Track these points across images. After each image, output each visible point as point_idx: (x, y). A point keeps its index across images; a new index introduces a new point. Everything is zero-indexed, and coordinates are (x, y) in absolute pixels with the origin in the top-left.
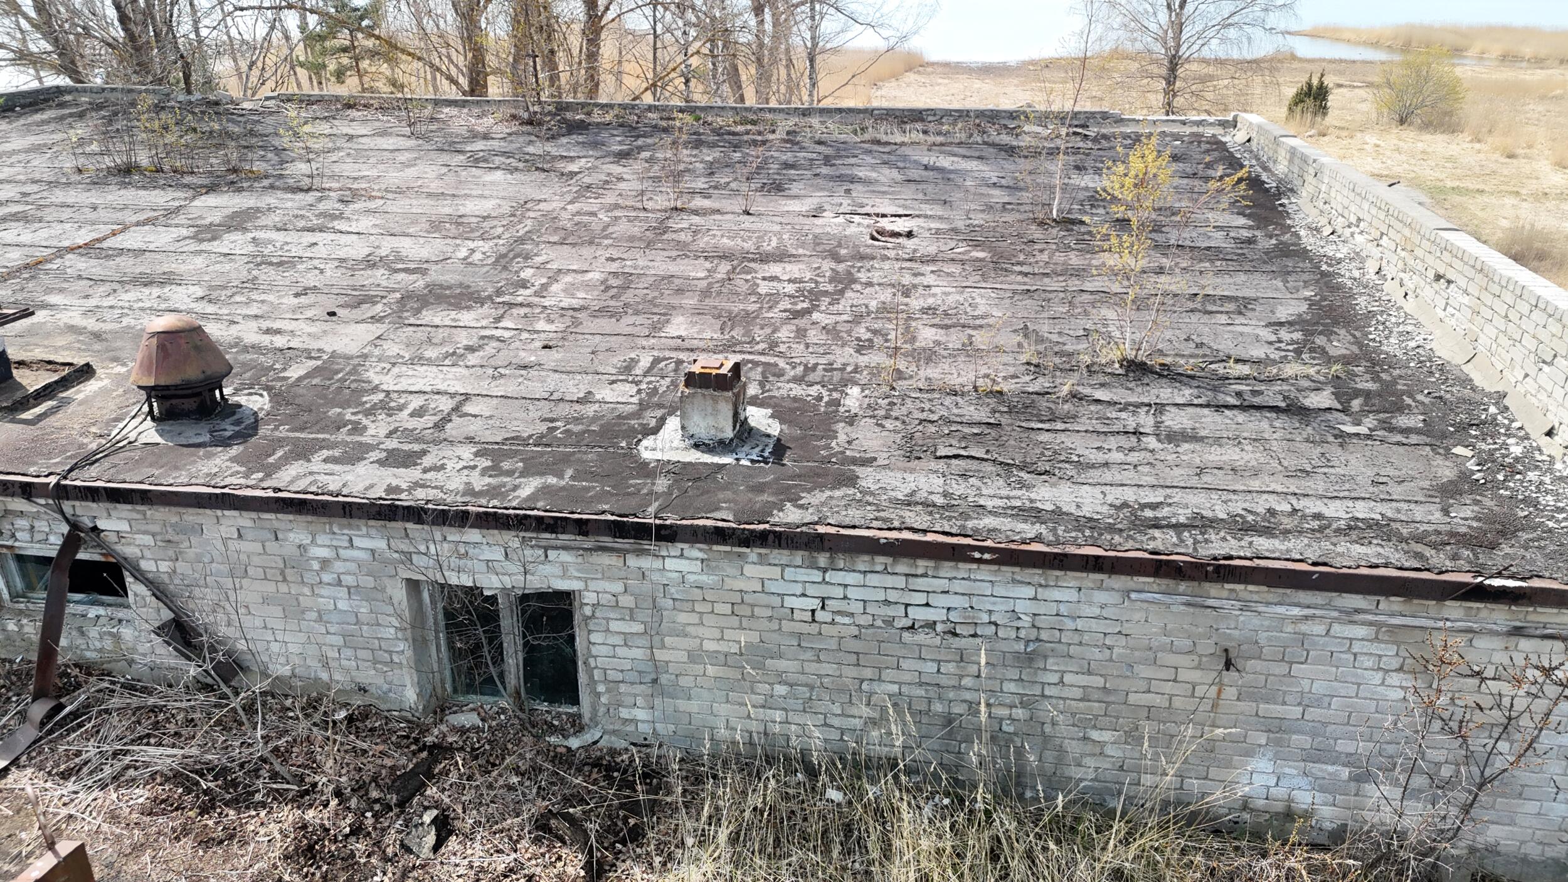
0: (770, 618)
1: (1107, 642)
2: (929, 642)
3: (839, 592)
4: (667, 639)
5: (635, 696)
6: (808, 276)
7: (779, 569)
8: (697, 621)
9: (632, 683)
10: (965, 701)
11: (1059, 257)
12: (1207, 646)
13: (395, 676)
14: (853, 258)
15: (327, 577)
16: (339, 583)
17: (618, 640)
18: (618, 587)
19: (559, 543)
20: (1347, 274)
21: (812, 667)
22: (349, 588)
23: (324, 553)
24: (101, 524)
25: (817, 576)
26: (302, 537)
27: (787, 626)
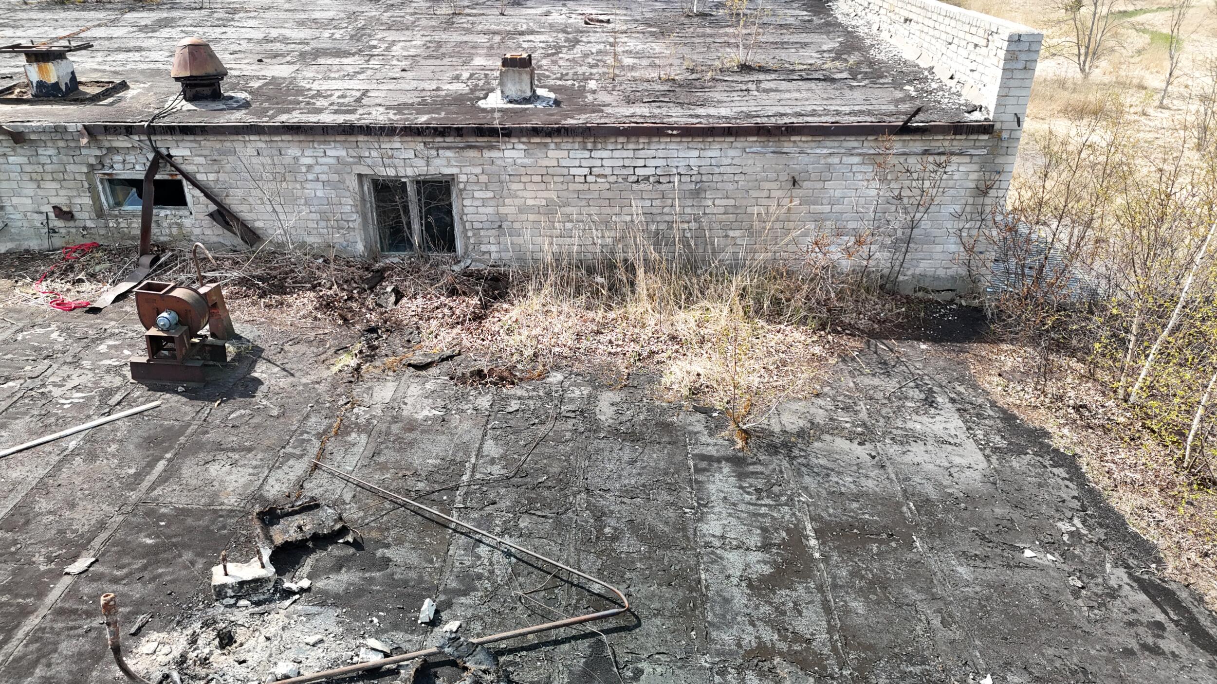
0: (562, 183)
1: (736, 179)
2: (646, 188)
3: (598, 163)
4: (506, 200)
5: (489, 237)
6: (551, 40)
7: (566, 152)
8: (522, 188)
9: (487, 229)
10: (665, 221)
11: (701, 30)
12: (784, 177)
13: (350, 236)
14: (576, 32)
15: (310, 177)
16: (318, 180)
17: (478, 203)
18: (478, 170)
19: (445, 145)
20: (862, 32)
21: (585, 211)
22: (323, 182)
23: (309, 161)
24: (173, 152)
25: (586, 154)
26: (296, 151)
27: (572, 186)
